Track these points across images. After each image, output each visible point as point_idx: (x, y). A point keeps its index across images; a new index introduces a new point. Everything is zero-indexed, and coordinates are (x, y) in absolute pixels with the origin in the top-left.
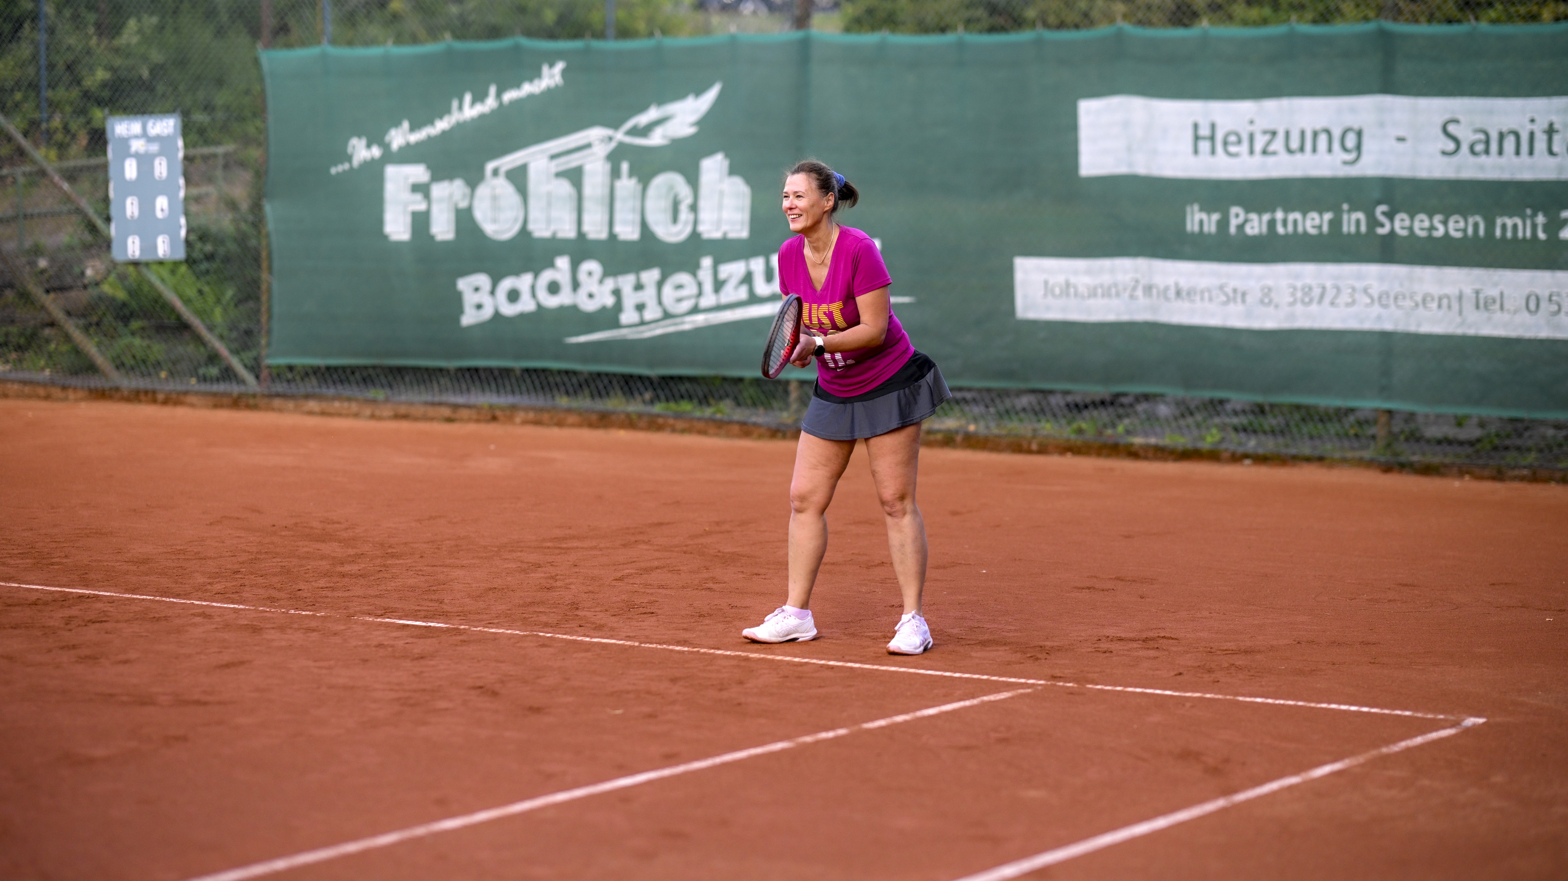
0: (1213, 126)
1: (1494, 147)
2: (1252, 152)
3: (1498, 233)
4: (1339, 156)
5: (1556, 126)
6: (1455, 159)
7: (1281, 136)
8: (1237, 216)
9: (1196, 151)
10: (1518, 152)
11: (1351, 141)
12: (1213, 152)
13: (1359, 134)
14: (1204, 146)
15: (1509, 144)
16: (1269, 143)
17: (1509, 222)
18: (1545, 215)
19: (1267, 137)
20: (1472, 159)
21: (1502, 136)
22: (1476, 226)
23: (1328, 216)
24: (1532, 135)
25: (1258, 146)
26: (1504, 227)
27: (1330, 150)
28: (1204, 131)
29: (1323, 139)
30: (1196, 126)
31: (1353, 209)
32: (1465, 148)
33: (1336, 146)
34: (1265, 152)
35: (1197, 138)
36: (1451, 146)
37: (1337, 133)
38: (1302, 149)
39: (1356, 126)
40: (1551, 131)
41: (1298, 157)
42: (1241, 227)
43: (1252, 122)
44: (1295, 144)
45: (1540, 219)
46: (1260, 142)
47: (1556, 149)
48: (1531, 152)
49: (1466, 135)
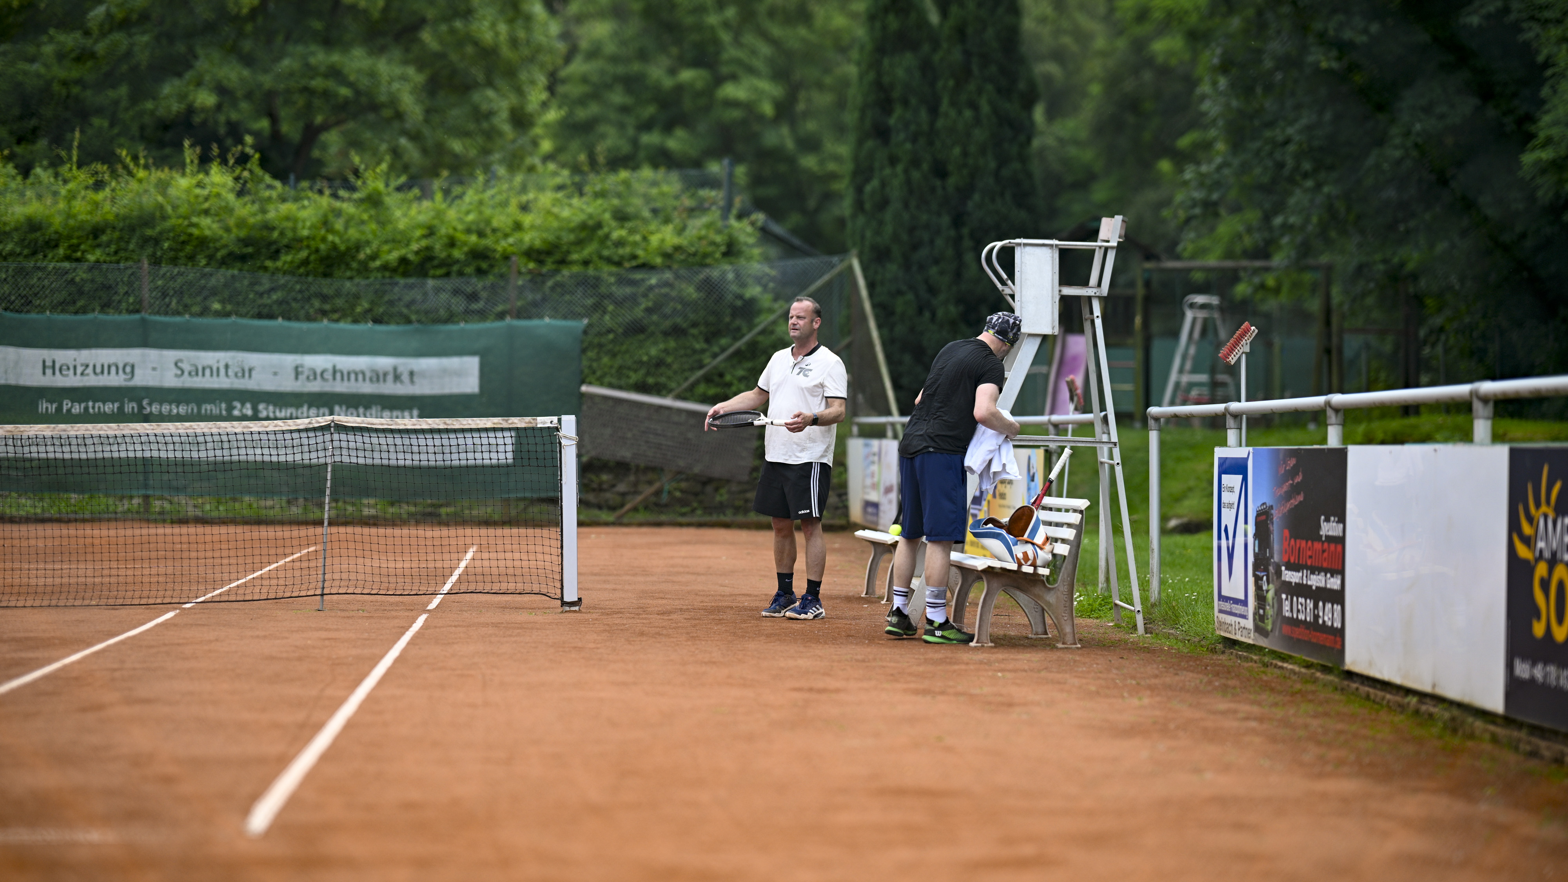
0: (54, 362)
1: (200, 373)
2: (75, 374)
3: (203, 411)
4: (122, 376)
5: (230, 363)
6: (182, 379)
7: (91, 367)
8: (67, 404)
9: (44, 373)
10: (212, 375)
11: (128, 369)
12: (54, 373)
13: (133, 367)
14: (49, 372)
15: (208, 372)
16: (84, 370)
17: (209, 407)
18: (226, 403)
19: (83, 368)
20: (189, 379)
21: (204, 369)
22: (192, 409)
23: (116, 405)
24: (218, 369)
25: (79, 371)
26: (206, 410)
27: (117, 373)
28: (49, 363)
29: (113, 369)
30: (44, 362)
31: (130, 400)
32: (186, 373)
33: (121, 371)
34: (82, 374)
35: (44, 367)
36: (179, 372)
37: (121, 366)
38: (102, 372)
39: (131, 362)
40: (227, 367)
41: (100, 377)
42: (69, 411)
43: (75, 360)
44: (98, 370)
45: (223, 406)
46: (79, 370)
47: (230, 373)
48: (218, 375)
49: (186, 367)
